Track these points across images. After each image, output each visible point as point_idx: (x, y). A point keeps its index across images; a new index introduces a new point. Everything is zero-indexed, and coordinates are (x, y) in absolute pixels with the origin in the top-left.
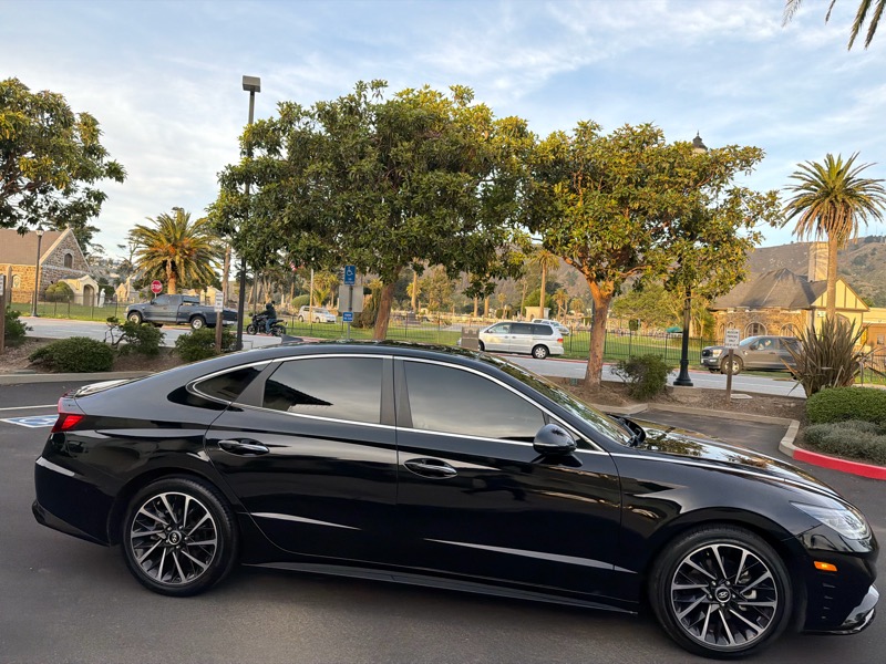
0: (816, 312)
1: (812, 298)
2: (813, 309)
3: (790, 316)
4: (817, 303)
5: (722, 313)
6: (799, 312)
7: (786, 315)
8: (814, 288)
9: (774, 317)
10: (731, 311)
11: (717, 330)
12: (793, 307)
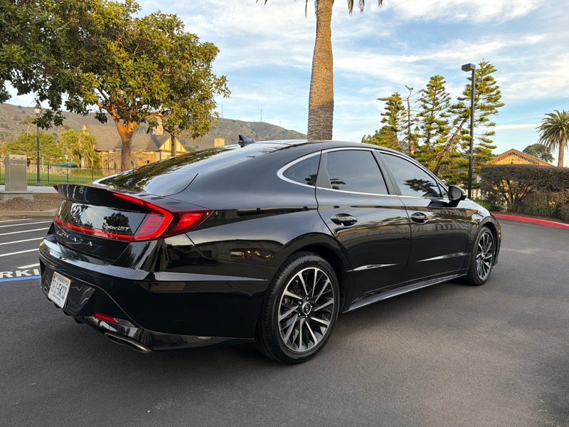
0: (162, 153)
1: (159, 145)
2: (160, 151)
3: (148, 155)
4: (162, 148)
5: (104, 153)
6: (152, 153)
7: (145, 154)
8: (158, 139)
9: (139, 156)
10: (111, 152)
11: (102, 164)
12: (148, 149)
